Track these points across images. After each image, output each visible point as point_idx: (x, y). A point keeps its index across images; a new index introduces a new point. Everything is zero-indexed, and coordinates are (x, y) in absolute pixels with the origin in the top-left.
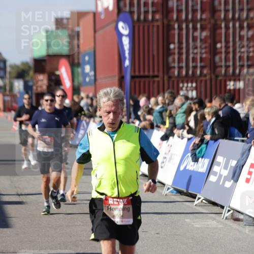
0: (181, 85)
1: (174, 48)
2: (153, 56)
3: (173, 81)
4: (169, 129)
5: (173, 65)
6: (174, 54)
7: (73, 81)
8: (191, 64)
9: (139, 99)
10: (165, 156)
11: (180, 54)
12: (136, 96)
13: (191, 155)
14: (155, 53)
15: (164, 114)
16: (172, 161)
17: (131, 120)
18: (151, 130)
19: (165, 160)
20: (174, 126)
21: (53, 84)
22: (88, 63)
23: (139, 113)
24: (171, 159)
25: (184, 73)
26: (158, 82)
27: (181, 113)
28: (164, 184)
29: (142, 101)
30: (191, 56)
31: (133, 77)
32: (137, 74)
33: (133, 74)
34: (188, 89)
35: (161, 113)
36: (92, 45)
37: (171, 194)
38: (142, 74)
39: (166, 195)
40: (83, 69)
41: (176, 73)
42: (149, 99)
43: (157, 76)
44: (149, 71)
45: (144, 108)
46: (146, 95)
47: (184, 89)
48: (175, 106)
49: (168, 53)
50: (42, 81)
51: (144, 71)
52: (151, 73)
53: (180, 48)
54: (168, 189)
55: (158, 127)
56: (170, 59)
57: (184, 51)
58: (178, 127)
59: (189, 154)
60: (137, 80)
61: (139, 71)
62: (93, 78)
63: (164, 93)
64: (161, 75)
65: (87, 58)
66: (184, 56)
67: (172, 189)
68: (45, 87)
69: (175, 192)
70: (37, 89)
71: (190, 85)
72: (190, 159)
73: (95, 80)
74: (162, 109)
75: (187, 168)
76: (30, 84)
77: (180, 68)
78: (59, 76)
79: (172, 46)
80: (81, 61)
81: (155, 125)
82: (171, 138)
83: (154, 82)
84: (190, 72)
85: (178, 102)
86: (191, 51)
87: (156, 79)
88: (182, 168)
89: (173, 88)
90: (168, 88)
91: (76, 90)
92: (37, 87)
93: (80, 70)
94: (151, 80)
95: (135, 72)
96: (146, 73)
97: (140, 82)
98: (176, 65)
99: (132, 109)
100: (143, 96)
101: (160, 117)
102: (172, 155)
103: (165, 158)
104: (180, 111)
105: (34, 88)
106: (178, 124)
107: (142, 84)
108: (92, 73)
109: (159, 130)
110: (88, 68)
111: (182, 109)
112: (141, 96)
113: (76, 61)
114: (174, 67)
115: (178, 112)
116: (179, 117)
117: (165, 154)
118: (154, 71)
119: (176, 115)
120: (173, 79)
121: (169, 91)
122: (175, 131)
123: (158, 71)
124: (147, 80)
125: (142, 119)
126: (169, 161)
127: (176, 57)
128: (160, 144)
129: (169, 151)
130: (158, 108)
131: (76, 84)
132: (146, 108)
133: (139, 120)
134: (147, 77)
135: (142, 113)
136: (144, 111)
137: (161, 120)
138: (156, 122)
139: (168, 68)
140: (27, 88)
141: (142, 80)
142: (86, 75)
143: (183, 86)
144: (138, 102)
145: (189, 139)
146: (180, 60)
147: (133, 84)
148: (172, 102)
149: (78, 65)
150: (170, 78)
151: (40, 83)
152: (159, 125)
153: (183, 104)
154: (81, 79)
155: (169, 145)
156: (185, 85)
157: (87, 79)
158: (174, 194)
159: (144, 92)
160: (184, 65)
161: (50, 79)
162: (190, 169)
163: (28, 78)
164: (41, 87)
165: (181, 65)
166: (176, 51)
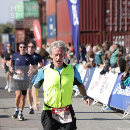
0: (114, 38)
1: (110, 13)
2: (95, 18)
3: (109, 35)
4: (106, 67)
5: (108, 24)
6: (109, 16)
7: (42, 35)
8: (121, 24)
9: (86, 47)
10: (103, 85)
11: (113, 16)
12: (84, 45)
13: (121, 85)
14: (97, 16)
15: (102, 57)
16: (107, 88)
17: (80, 61)
18: (93, 68)
19: (103, 88)
20: (109, 65)
21: (28, 37)
22: (52, 23)
23: (86, 56)
24: (107, 87)
25: (116, 29)
26: (99, 36)
27: (113, 56)
28: (102, 104)
29: (88, 48)
30: (121, 18)
31: (81, 33)
32: (84, 30)
33: (81, 30)
34: (119, 40)
35: (100, 56)
36: (54, 11)
37: (107, 110)
38: (88, 30)
39: (104, 111)
40: (49, 27)
41: (111, 29)
42: (92, 46)
43: (98, 32)
44: (92, 28)
45: (89, 53)
46: (91, 44)
47: (116, 40)
48: (110, 52)
49: (105, 16)
50: (21, 35)
51: (89, 28)
52: (94, 30)
53: (113, 13)
54: (105, 107)
55: (98, 65)
56: (107, 20)
57: (116, 14)
58: (111, 65)
59: (119, 84)
60: (85, 34)
61: (86, 28)
62: (55, 33)
63: (102, 43)
64: (100, 30)
65: (51, 20)
66: (116, 18)
67: (108, 107)
68: (23, 40)
69: (110, 109)
70: (18, 41)
71: (120, 37)
72: (120, 87)
73: (57, 34)
74: (101, 54)
75: (118, 93)
76: (13, 37)
77: (113, 26)
78: (32, 32)
79: (108, 11)
80: (47, 22)
81: (96, 64)
82: (107, 73)
83: (96, 36)
84: (120, 29)
85: (112, 49)
86: (121, 14)
87: (97, 34)
88: (114, 93)
89: (109, 39)
90: (105, 40)
91: (44, 41)
92: (18, 39)
93: (46, 28)
94: (94, 34)
95: (83, 29)
96: (91, 30)
97: (86, 36)
98: (111, 24)
99: (81, 54)
100: (89, 45)
101: (99, 59)
102: (107, 84)
103: (103, 86)
104: (113, 55)
105: (16, 40)
106: (112, 64)
107: (88, 37)
108: (55, 30)
109: (99, 68)
110: (51, 27)
111: (115, 53)
112: (87, 45)
113: (44, 22)
114: (109, 26)
115: (112, 56)
116: (112, 59)
117: (103, 83)
118: (95, 28)
119: (111, 58)
120: (108, 34)
121: (106, 41)
122: (110, 68)
123: (99, 28)
124: (91, 34)
125: (87, 60)
126: (106, 88)
127: (111, 18)
128: (100, 77)
129: (106, 82)
130: (98, 53)
131: (44, 37)
132: (90, 53)
133: (86, 61)
134: (91, 32)
135: (88, 56)
136: (89, 55)
137: (100, 61)
138: (97, 63)
139: (105, 26)
140: (11, 40)
141: (88, 34)
142: (50, 31)
143: (115, 38)
144: (85, 49)
145: (119, 74)
146: (113, 21)
147: (82, 37)
148: (108, 49)
149: (45, 24)
150: (106, 33)
151: (20, 37)
152: (99, 64)
153: (115, 50)
154: (47, 34)
155: (105, 78)
156: (117, 37)
157: (51, 34)
158: (109, 110)
159: (89, 42)
160: (116, 23)
161: (26, 34)
162: (120, 94)
163: (11, 33)
164: (20, 39)
165: (114, 24)
166: (111, 14)
